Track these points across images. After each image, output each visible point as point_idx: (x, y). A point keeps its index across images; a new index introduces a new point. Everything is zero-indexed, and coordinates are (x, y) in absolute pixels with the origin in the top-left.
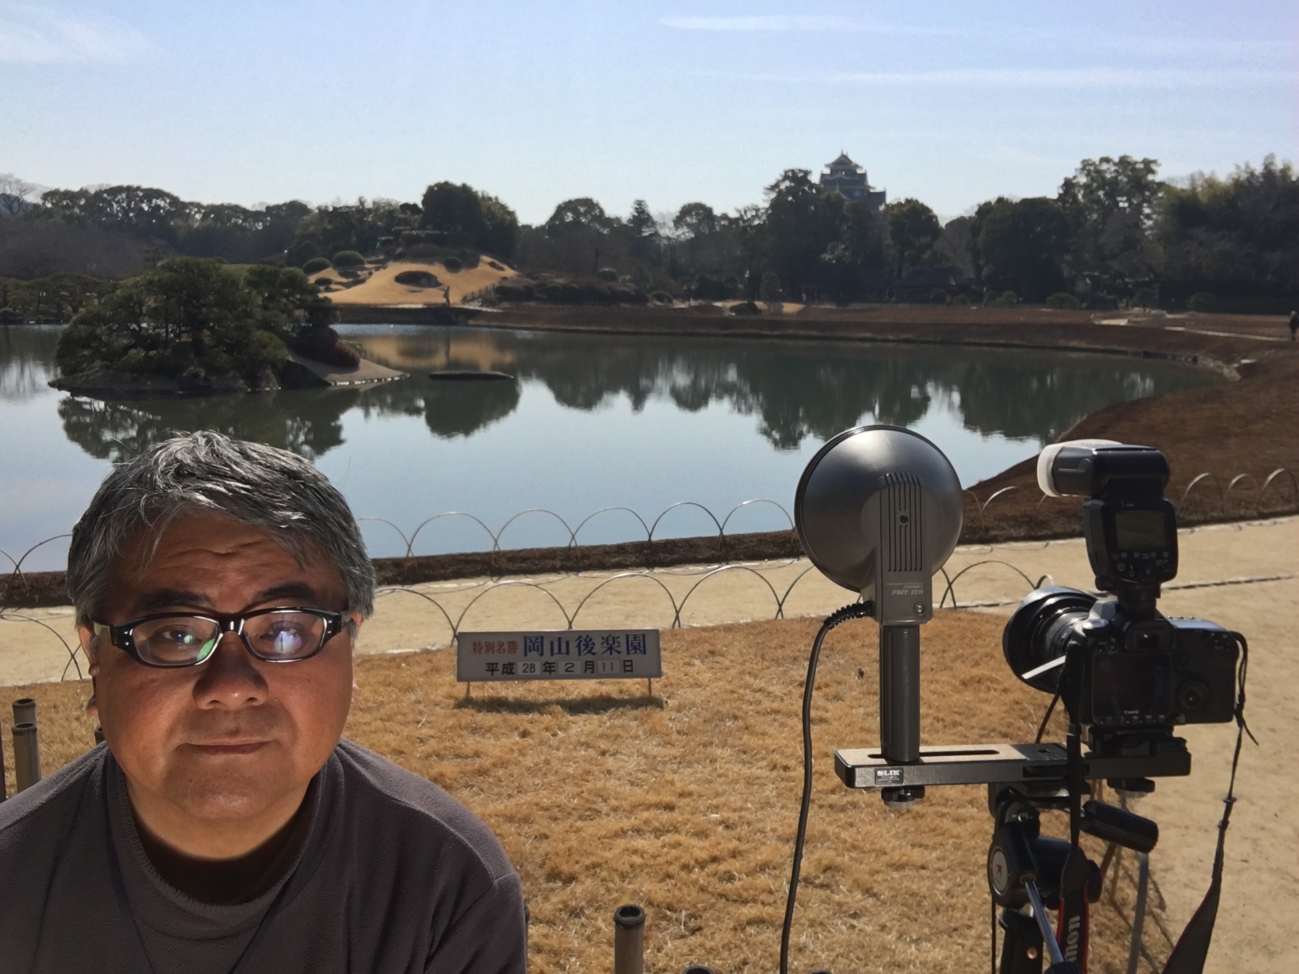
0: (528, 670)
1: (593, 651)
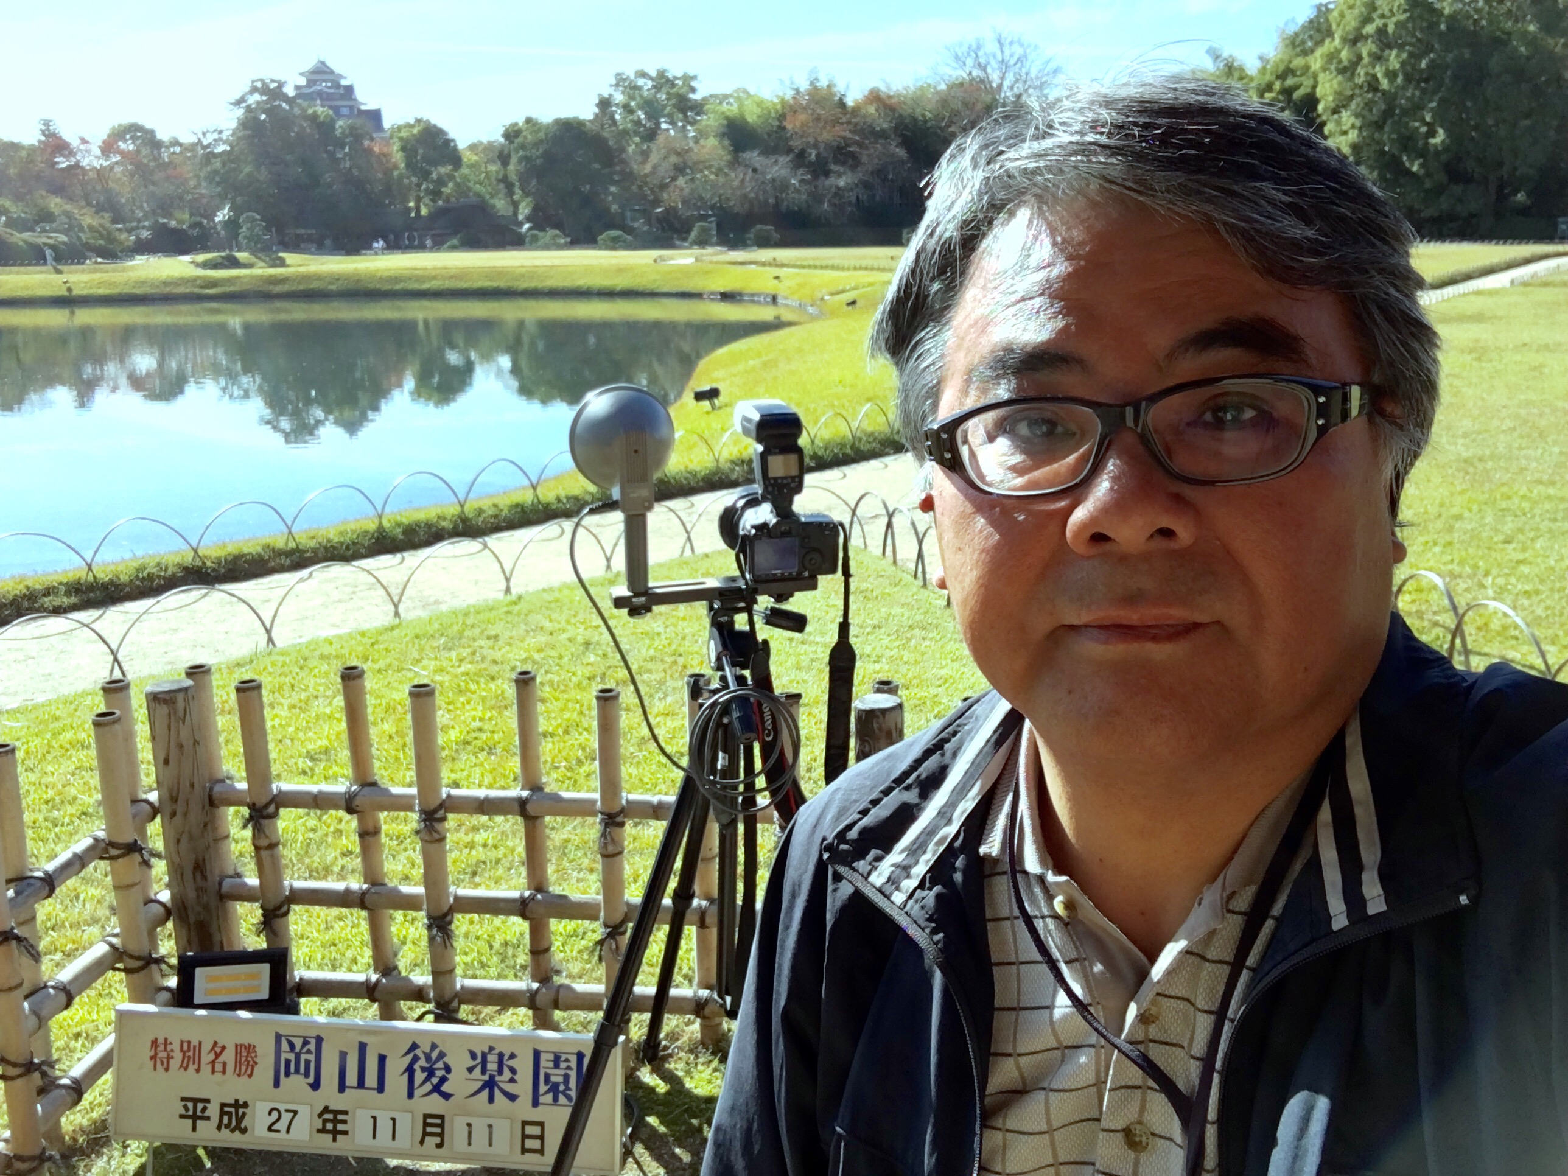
0: (281, 1123)
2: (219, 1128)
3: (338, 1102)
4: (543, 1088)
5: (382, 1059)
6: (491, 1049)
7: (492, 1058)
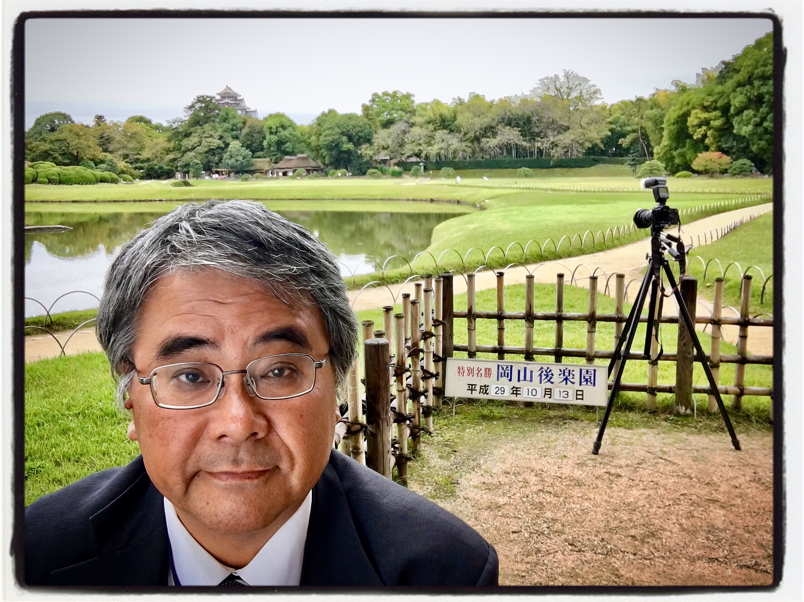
0: (500, 392)
1: (552, 380)
2: (480, 393)
3: (517, 385)
4: (583, 380)
5: (531, 372)
6: (566, 369)
7: (567, 371)
